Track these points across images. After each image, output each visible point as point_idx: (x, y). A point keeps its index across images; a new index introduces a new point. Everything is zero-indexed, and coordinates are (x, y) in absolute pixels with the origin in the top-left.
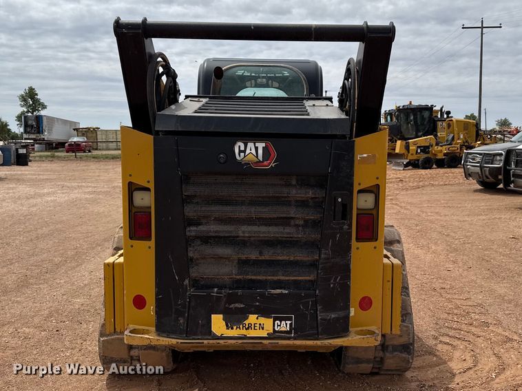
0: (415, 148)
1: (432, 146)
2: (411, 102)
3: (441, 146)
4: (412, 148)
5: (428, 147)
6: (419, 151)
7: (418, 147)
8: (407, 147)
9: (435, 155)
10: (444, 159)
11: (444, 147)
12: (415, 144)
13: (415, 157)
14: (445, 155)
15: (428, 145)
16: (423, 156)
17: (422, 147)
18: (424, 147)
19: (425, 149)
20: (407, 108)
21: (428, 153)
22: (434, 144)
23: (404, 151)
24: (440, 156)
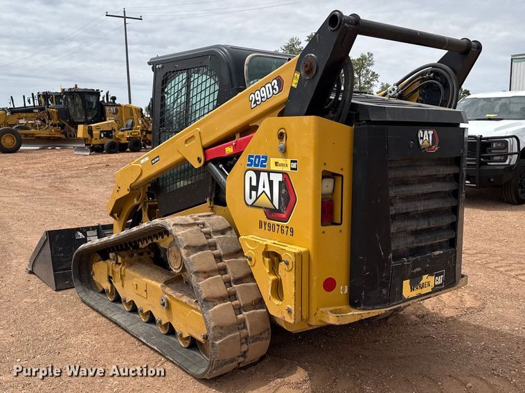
0: (98, 132)
1: (115, 130)
2: (76, 85)
3: (122, 131)
4: (95, 132)
5: (110, 132)
6: (102, 135)
7: (102, 132)
8: (90, 131)
9: (118, 139)
10: (127, 144)
11: (126, 132)
12: (97, 128)
13: (99, 142)
14: (128, 139)
15: (110, 129)
16: (107, 141)
17: (105, 131)
18: (107, 131)
19: (108, 134)
20: (75, 92)
21: (111, 137)
22: (116, 128)
23: (87, 136)
24: (124, 141)
